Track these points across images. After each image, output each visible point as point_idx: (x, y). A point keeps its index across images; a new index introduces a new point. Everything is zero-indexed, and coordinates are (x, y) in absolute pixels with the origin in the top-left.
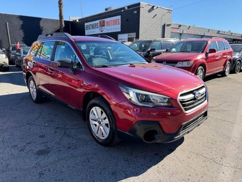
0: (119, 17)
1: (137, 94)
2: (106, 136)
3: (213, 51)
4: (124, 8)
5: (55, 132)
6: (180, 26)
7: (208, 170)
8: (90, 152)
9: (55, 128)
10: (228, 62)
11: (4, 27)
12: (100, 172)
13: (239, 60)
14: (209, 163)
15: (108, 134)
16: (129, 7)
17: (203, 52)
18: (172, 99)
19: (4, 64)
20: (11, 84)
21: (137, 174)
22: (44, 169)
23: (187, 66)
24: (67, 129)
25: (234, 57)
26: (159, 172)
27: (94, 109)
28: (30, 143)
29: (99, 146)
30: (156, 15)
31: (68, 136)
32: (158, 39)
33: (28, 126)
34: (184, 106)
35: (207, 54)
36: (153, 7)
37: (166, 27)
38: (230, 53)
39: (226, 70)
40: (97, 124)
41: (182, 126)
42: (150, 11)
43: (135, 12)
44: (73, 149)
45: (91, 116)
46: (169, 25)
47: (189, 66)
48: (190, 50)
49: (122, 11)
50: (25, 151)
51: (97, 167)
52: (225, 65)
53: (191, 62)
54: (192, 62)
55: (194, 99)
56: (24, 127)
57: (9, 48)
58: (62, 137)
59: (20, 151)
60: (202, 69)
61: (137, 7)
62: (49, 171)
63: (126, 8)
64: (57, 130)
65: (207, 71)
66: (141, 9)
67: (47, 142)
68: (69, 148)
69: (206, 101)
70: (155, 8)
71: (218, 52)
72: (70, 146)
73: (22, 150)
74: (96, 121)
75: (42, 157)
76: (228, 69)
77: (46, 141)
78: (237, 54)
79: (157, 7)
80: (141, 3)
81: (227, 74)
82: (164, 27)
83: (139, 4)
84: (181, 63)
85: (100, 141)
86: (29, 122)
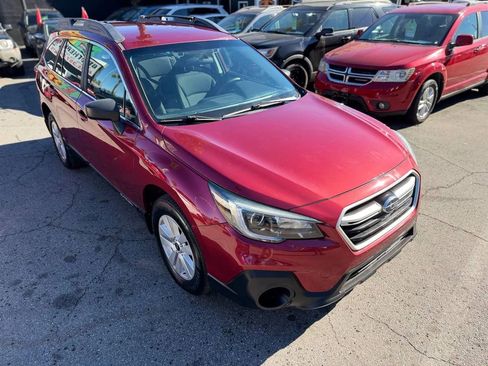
3: (465, 40)
5: (98, 249)
8: (158, 306)
9: (98, 237)
12: (170, 358)
14: (397, 347)
15: (193, 273)
17: (440, 45)
18: (324, 224)
19: (12, 61)
20: (25, 113)
22: (64, 344)
23: (398, 80)
24: (122, 241)
27: (164, 218)
28: (45, 276)
31: (122, 260)
32: (341, 4)
33: (46, 229)
35: (449, 48)
41: (345, 276)
44: (126, 296)
47: (403, 80)
50: (34, 297)
51: (167, 346)
53: (408, 71)
54: (410, 72)
55: (381, 215)
56: (38, 233)
57: (23, 18)
58: (110, 262)
59: (25, 295)
60: (433, 86)
62: (73, 350)
64: (101, 244)
65: (445, 88)
67: (77, 275)
69: (413, 208)
71: (479, 39)
72: (122, 286)
73: (29, 294)
74: (170, 241)
75: (63, 313)
77: (75, 272)
84: (385, 72)
85: (181, 281)
86: (49, 220)
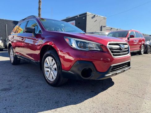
0: (74, 22)
1: (77, 42)
2: (55, 78)
4: (77, 16)
6: (112, 28)
7: (133, 102)
8: (42, 90)
10: (142, 45)
11: (4, 27)
12: (46, 101)
13: (149, 46)
14: (133, 97)
15: (56, 76)
16: (80, 15)
17: (126, 37)
18: (103, 45)
21: (75, 103)
22: (2, 99)
25: (146, 43)
26: (93, 102)
27: (47, 59)
29: (50, 87)
30: (96, 20)
31: (29, 81)
32: (97, 32)
34: (112, 52)
35: (128, 39)
36: (95, 15)
37: (103, 28)
38: (143, 40)
39: (142, 51)
40: (49, 70)
41: (111, 67)
42: (92, 18)
43: (84, 18)
44: (29, 88)
45: (45, 65)
46: (104, 27)
48: (118, 36)
49: (76, 18)
52: (140, 47)
55: (120, 49)
58: (24, 81)
61: (85, 15)
62: (6, 100)
63: (78, 16)
64: (22, 78)
66: (87, 16)
67: (11, 84)
68: (27, 87)
70: (96, 16)
71: (136, 38)
72: (28, 86)
74: (48, 68)
75: (4, 92)
76: (142, 50)
78: (148, 42)
79: (97, 16)
80: (87, 13)
81: (142, 53)
82: (101, 27)
83: (86, 13)
85: (50, 83)
86: (4, 74)
